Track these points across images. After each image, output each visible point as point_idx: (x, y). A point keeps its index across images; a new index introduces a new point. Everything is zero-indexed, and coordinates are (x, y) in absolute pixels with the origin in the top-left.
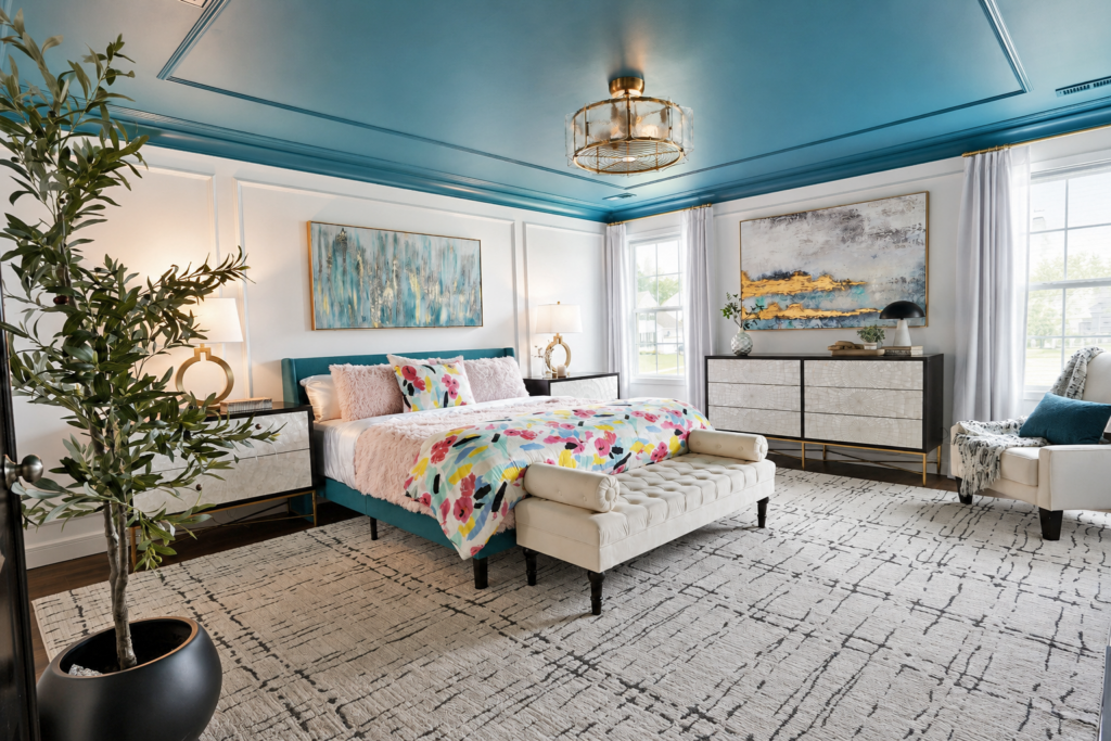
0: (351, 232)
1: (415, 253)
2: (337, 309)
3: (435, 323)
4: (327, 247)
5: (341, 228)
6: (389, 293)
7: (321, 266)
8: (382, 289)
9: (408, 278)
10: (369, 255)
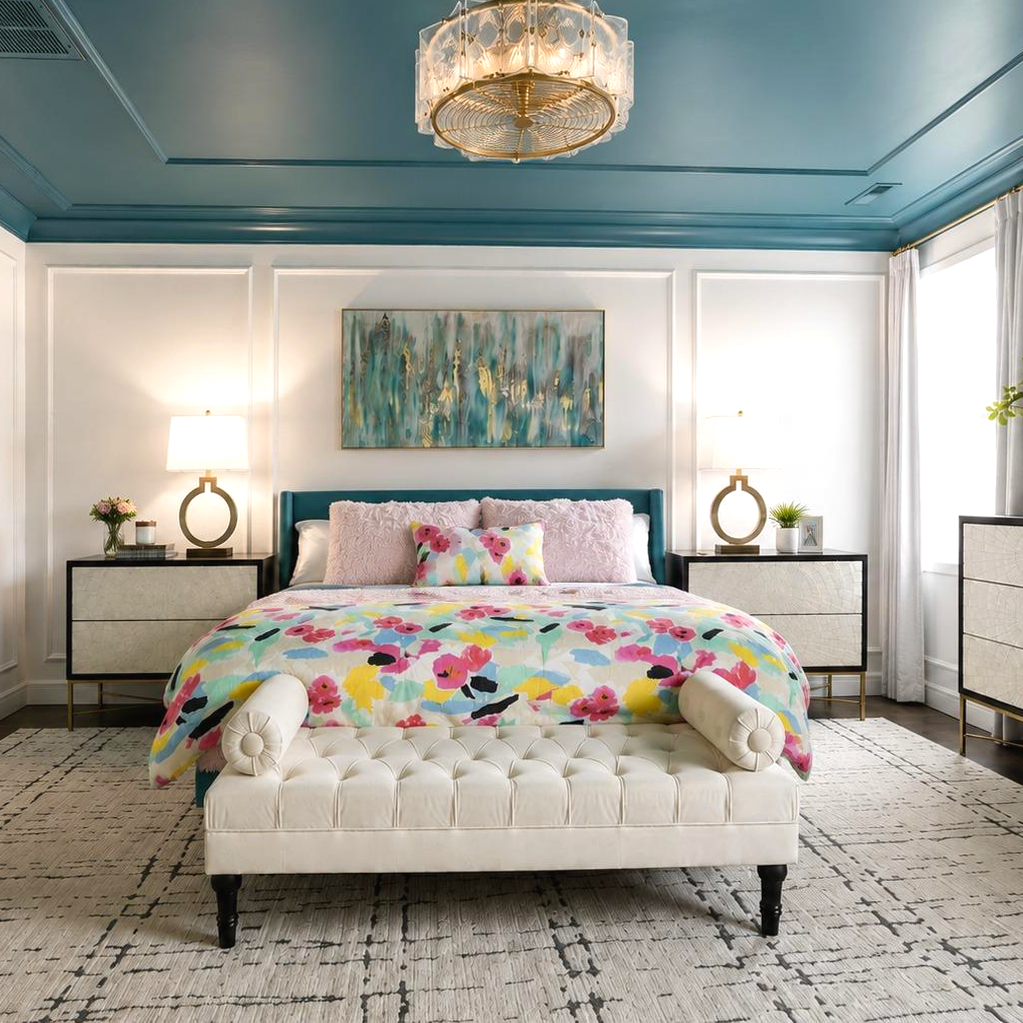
0: (397, 319)
1: (489, 340)
2: (371, 420)
3: (519, 441)
4: (363, 338)
5: (382, 314)
6: (447, 397)
7: (353, 363)
8: (437, 390)
9: (477, 374)
10: (420, 348)
